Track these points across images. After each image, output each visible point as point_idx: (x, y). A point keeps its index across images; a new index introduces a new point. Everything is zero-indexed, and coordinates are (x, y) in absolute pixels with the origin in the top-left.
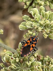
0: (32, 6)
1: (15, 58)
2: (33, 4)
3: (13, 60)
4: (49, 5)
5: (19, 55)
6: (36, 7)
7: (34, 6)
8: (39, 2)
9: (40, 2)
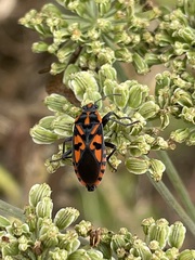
0: (76, 64)
1: (18, 237)
2: (82, 58)
3: (8, 245)
4: (130, 60)
5: (28, 229)
6: (90, 67)
7: (82, 65)
8: (98, 50)
9: (103, 50)
